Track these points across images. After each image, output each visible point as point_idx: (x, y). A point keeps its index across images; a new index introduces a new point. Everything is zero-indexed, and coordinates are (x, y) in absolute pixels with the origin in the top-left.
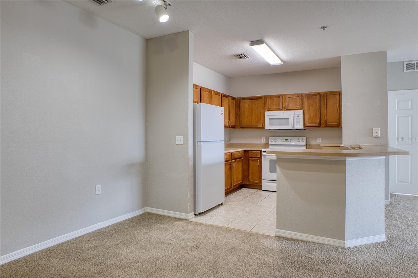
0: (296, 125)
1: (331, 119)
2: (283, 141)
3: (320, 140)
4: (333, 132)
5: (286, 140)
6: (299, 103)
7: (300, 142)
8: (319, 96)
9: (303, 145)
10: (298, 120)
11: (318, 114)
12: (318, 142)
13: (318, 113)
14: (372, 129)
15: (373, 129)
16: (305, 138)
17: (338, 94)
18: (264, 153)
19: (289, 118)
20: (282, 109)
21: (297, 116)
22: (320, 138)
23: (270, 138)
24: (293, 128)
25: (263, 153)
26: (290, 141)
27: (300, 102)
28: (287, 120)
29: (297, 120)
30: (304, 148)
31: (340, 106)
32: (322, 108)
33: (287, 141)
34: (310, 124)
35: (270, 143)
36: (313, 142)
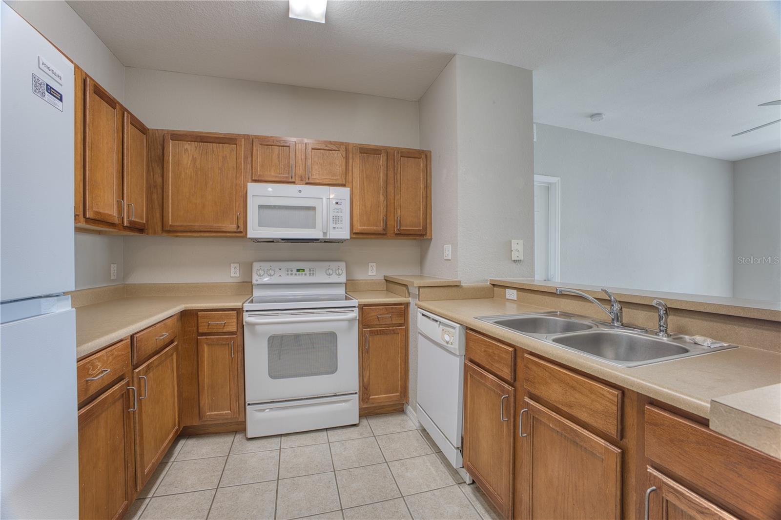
0: (334, 228)
1: (409, 219)
2: (290, 273)
3: (375, 269)
4: (406, 249)
5: (298, 270)
6: (338, 167)
7: (334, 274)
8: (386, 155)
9: (341, 283)
10: (340, 214)
11: (384, 201)
12: (370, 273)
13: (382, 198)
14: (511, 241)
15: (513, 241)
16: (343, 265)
17: (423, 156)
19: (314, 208)
20: (293, 180)
21: (337, 203)
22: (375, 264)
23: (256, 266)
24: (326, 236)
25: (246, 318)
26: (310, 274)
27: (341, 166)
28: (311, 212)
29: (336, 214)
30: (341, 291)
31: (427, 187)
32: (391, 189)
33: (302, 274)
34: (364, 226)
35: (256, 279)
36: (360, 276)
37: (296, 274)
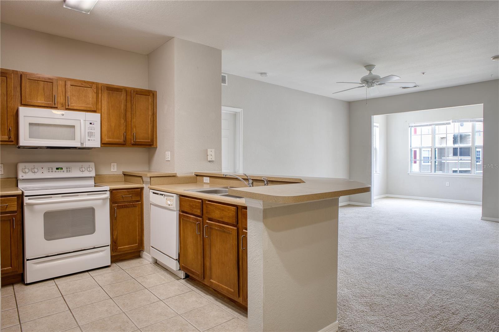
0: (89, 140)
1: (141, 134)
2: (51, 170)
3: (116, 167)
4: (138, 154)
5: (57, 169)
6: (91, 99)
7: (86, 171)
8: (125, 92)
9: (91, 177)
10: (93, 131)
11: (124, 123)
12: (112, 170)
13: (123, 121)
14: (207, 150)
15: (208, 150)
16: (92, 164)
17: (151, 95)
18: (29, 199)
19: (74, 127)
20: (56, 106)
21: (91, 124)
22: (116, 164)
24: (83, 145)
25: (26, 200)
26: (67, 171)
27: (93, 98)
28: (72, 129)
29: (90, 131)
30: (92, 182)
31: (154, 115)
32: (129, 114)
33: (61, 171)
34: (110, 139)
35: (21, 176)
36: (104, 172)
37: (56, 172)
